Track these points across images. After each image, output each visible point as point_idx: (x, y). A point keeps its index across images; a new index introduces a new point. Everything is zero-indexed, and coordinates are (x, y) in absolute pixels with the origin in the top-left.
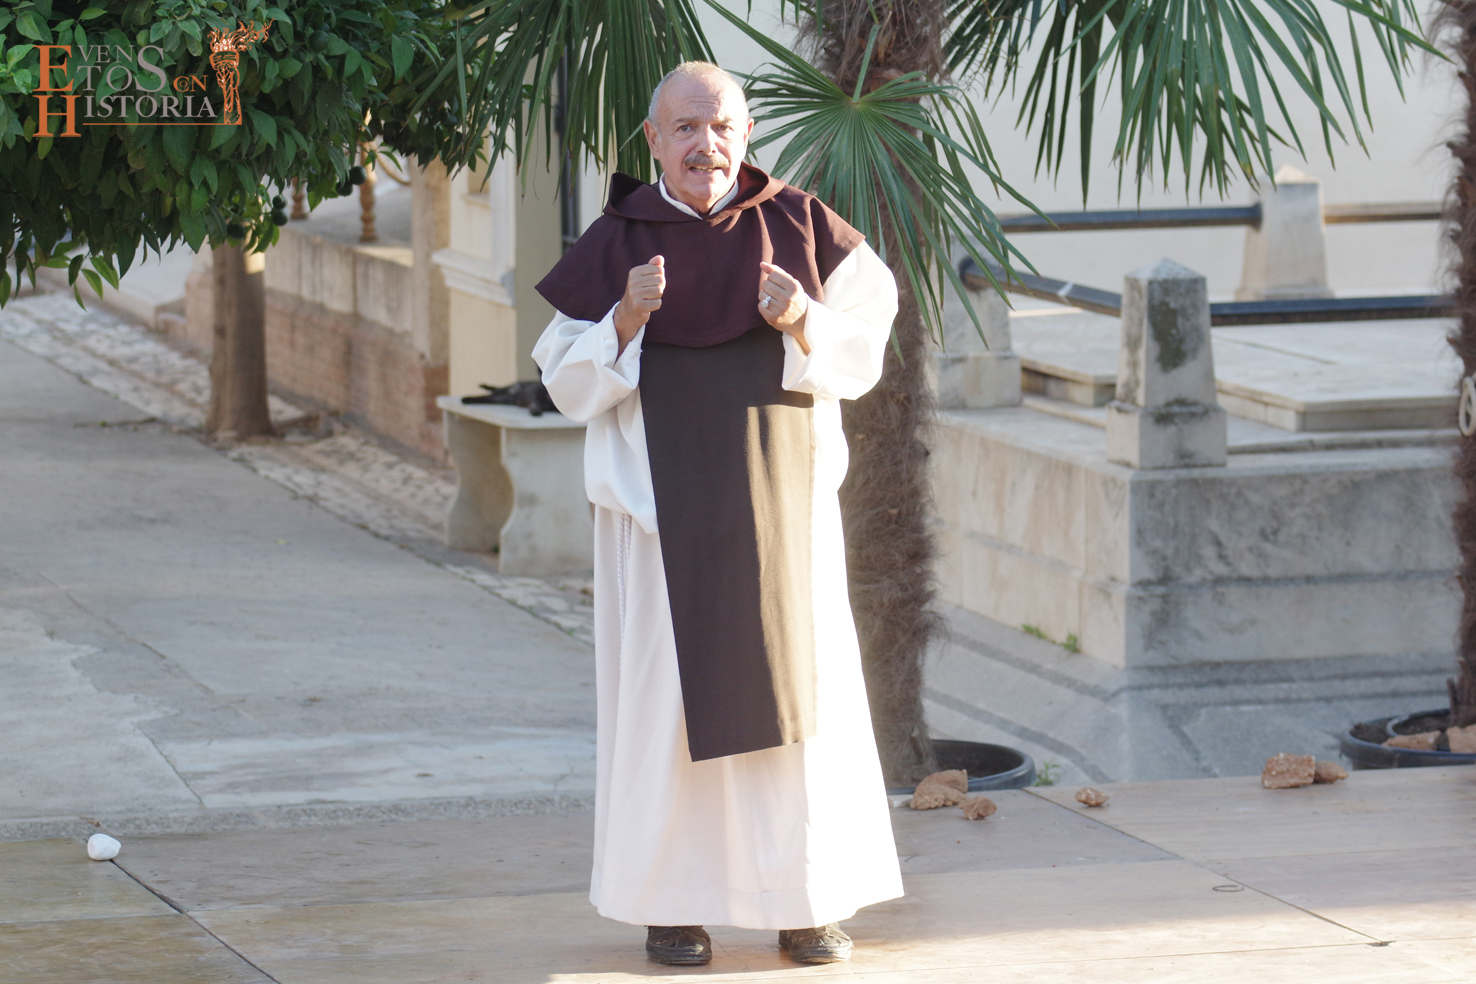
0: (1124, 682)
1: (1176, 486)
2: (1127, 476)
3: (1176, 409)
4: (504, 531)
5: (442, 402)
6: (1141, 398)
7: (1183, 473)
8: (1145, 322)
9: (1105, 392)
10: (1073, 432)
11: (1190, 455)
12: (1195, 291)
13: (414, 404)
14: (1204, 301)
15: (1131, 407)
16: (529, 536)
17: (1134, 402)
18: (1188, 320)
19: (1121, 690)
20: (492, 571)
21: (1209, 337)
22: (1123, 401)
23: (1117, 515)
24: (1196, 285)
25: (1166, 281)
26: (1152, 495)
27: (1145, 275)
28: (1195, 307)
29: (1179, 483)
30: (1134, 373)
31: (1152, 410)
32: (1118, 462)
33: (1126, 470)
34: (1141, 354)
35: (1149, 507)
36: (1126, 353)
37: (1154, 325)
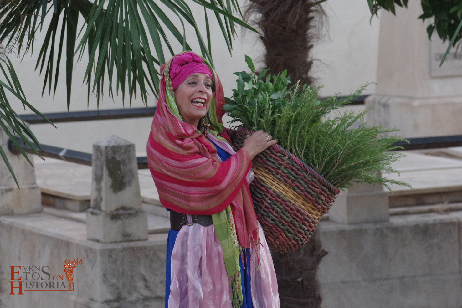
1: (122, 251)
2: (98, 247)
3: (121, 212)
6: (103, 207)
7: (126, 245)
8: (105, 167)
9: (85, 204)
11: (129, 235)
12: (129, 151)
14: (134, 156)
15: (99, 212)
17: (100, 209)
18: (126, 166)
21: (137, 174)
22: (95, 208)
23: (93, 267)
24: (130, 148)
25: (114, 147)
26: (110, 256)
27: (103, 144)
28: (129, 159)
29: (124, 249)
30: (99, 194)
31: (108, 213)
32: (92, 240)
33: (96, 244)
34: (103, 184)
35: (109, 262)
36: (95, 184)
37: (109, 169)
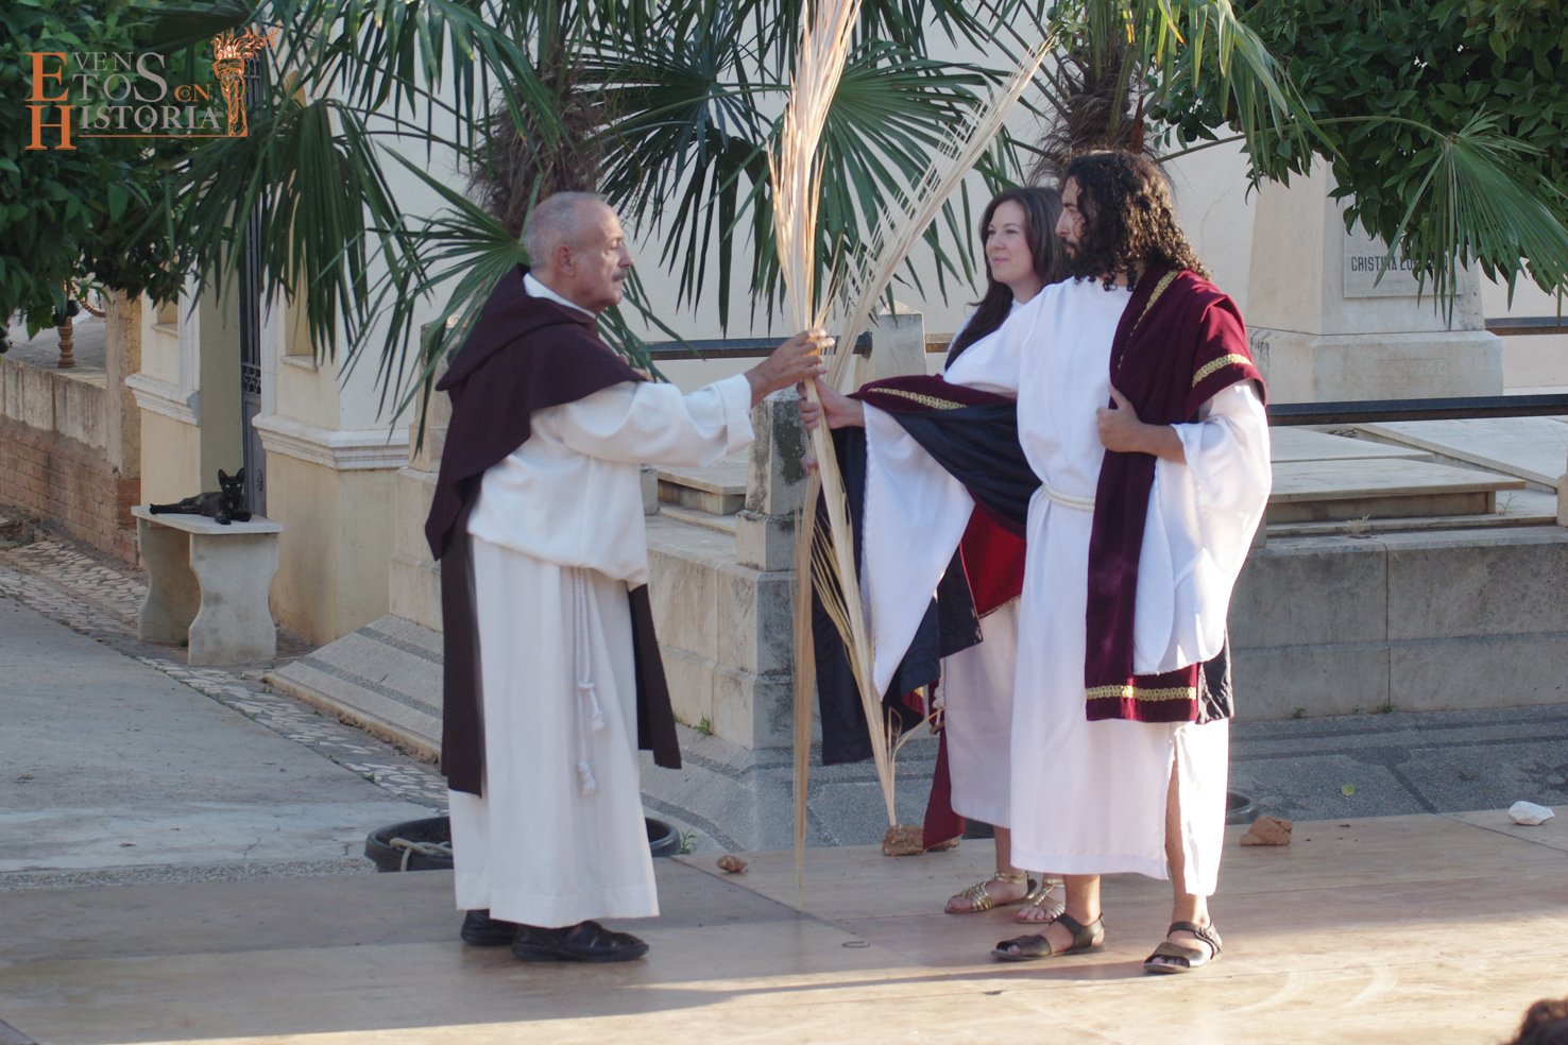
0: (753, 762)
2: (755, 576)
4: (191, 627)
5: (135, 511)
6: (767, 509)
8: (771, 439)
9: (735, 502)
10: (707, 538)
13: (109, 512)
15: (761, 515)
16: (215, 630)
17: (761, 511)
19: (750, 768)
20: (182, 663)
22: (752, 510)
23: (746, 612)
25: (790, 403)
26: (777, 594)
30: (761, 486)
31: (777, 518)
32: (747, 565)
33: (754, 572)
34: (768, 468)
35: (775, 605)
36: (754, 466)
37: (779, 442)
